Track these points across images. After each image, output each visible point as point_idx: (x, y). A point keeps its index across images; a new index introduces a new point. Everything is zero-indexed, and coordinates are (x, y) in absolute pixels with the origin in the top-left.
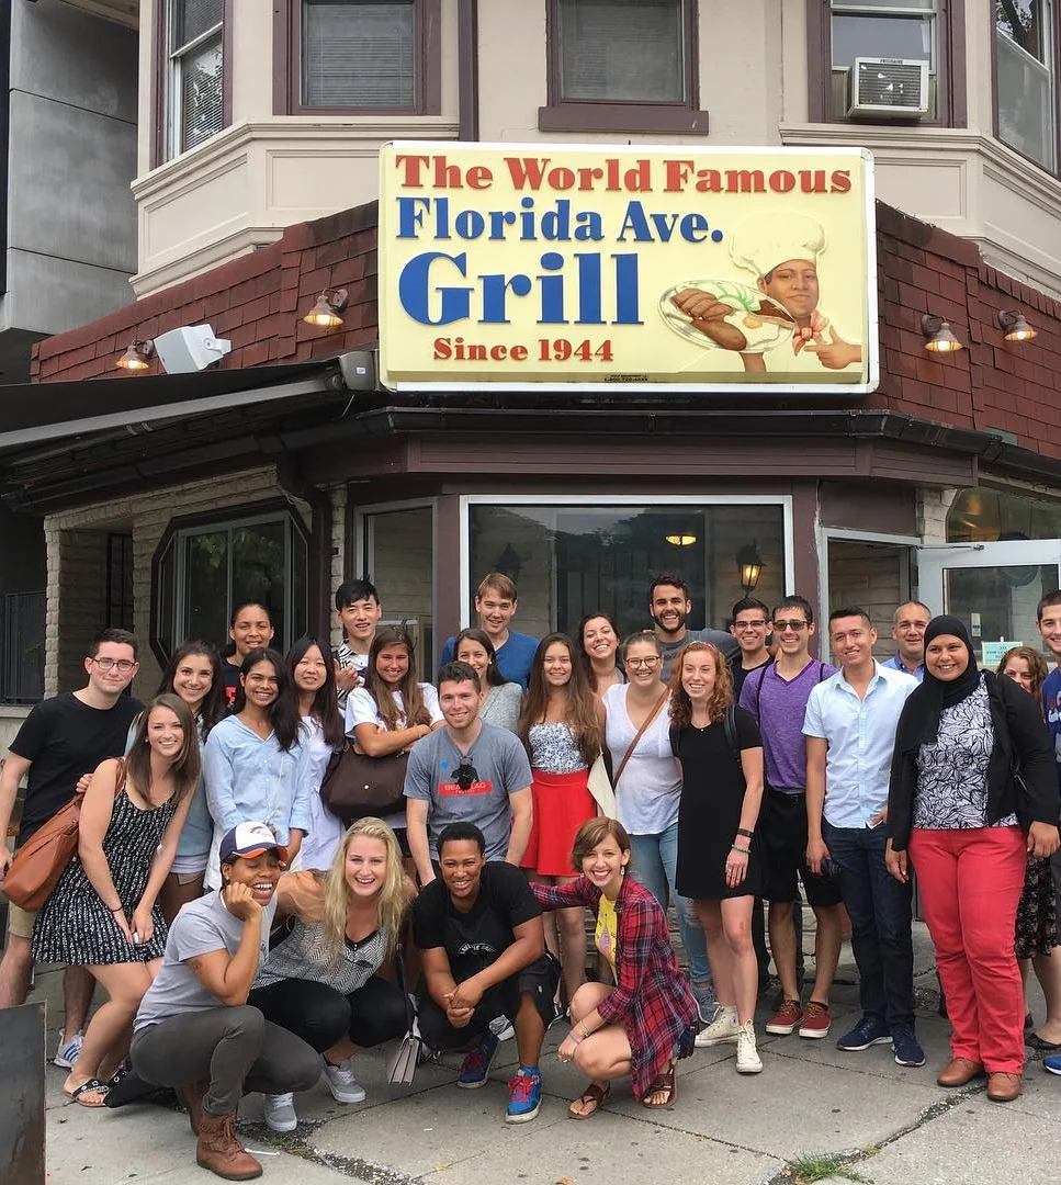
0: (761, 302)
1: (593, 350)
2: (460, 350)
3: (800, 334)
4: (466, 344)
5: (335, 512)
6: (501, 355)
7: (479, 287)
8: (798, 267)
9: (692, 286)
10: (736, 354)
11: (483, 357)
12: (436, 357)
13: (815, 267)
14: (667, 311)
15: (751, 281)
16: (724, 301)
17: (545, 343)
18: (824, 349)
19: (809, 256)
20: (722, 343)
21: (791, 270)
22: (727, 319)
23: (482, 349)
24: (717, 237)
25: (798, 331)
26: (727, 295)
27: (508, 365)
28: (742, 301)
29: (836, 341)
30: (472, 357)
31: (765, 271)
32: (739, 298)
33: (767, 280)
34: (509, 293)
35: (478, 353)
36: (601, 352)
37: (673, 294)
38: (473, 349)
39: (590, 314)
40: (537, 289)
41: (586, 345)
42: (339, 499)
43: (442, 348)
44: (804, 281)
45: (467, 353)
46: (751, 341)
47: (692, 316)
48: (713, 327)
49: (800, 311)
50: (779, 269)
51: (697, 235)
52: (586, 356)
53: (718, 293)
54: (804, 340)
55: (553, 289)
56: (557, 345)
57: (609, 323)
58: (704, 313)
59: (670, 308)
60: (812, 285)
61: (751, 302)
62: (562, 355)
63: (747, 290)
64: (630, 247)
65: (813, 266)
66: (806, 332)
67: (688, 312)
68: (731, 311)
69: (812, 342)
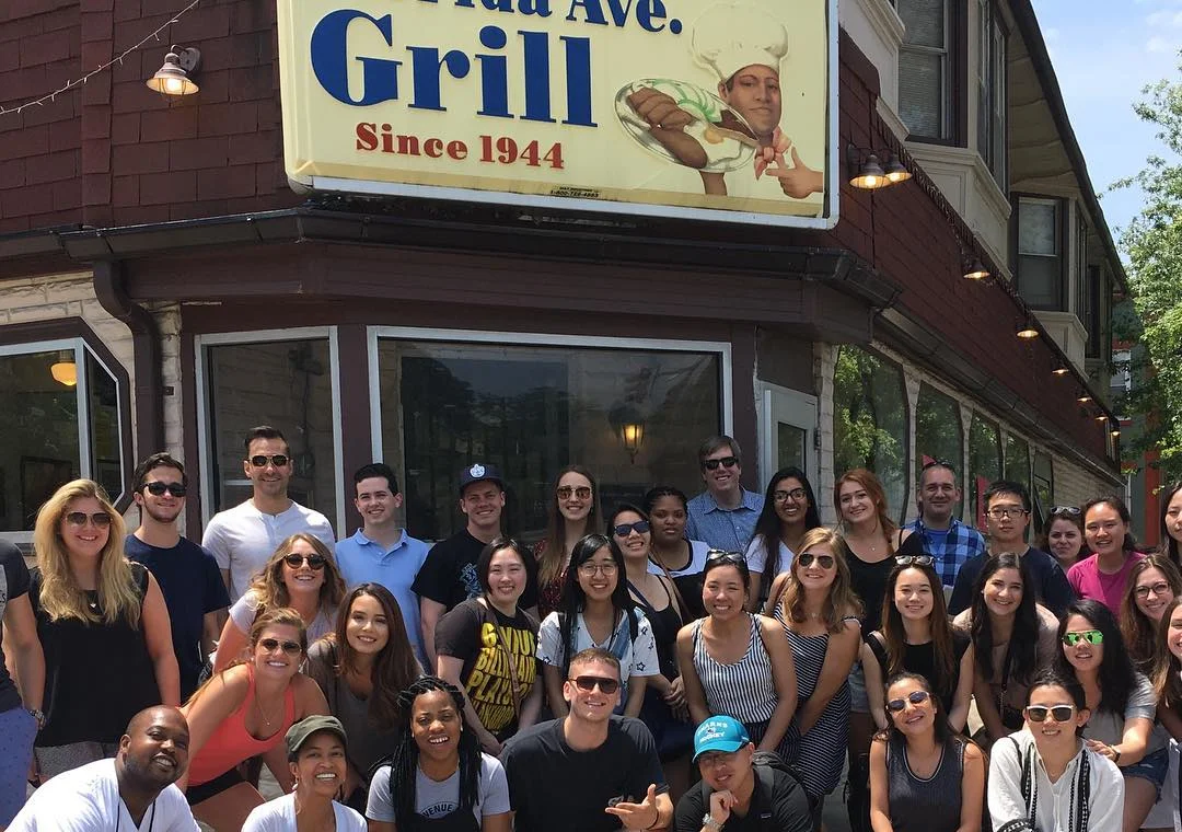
0: (722, 112)
1: (541, 153)
2: (388, 139)
3: (763, 155)
4: (395, 133)
5: (165, 341)
6: (436, 151)
7: (407, 61)
8: (762, 74)
9: (649, 86)
10: (695, 173)
11: (415, 152)
12: (360, 146)
13: (778, 76)
14: (623, 113)
15: (713, 85)
16: (684, 107)
17: (487, 141)
18: (787, 175)
19: (770, 61)
20: (682, 159)
21: (755, 78)
22: (686, 128)
23: (414, 141)
24: (676, 27)
25: (760, 150)
26: (686, 100)
27: (445, 164)
28: (703, 109)
29: (798, 165)
30: (403, 150)
31: (727, 76)
32: (699, 105)
33: (728, 86)
34: (444, 70)
35: (409, 145)
36: (551, 157)
37: (629, 93)
38: (403, 140)
39: (538, 108)
40: (476, 69)
41: (534, 146)
42: (170, 324)
43: (366, 135)
44: (767, 92)
45: (396, 145)
46: (712, 158)
47: (650, 122)
48: (672, 138)
49: (763, 127)
50: (741, 74)
51: (655, 22)
52: (534, 161)
53: (677, 97)
54: (767, 162)
55: (494, 72)
56: (501, 143)
57: (559, 121)
58: (662, 119)
59: (625, 109)
60: (775, 97)
61: (713, 111)
62: (507, 156)
63: (709, 98)
64: (580, 29)
65: (775, 73)
66: (768, 152)
67: (646, 117)
68: (691, 120)
69: (773, 165)
